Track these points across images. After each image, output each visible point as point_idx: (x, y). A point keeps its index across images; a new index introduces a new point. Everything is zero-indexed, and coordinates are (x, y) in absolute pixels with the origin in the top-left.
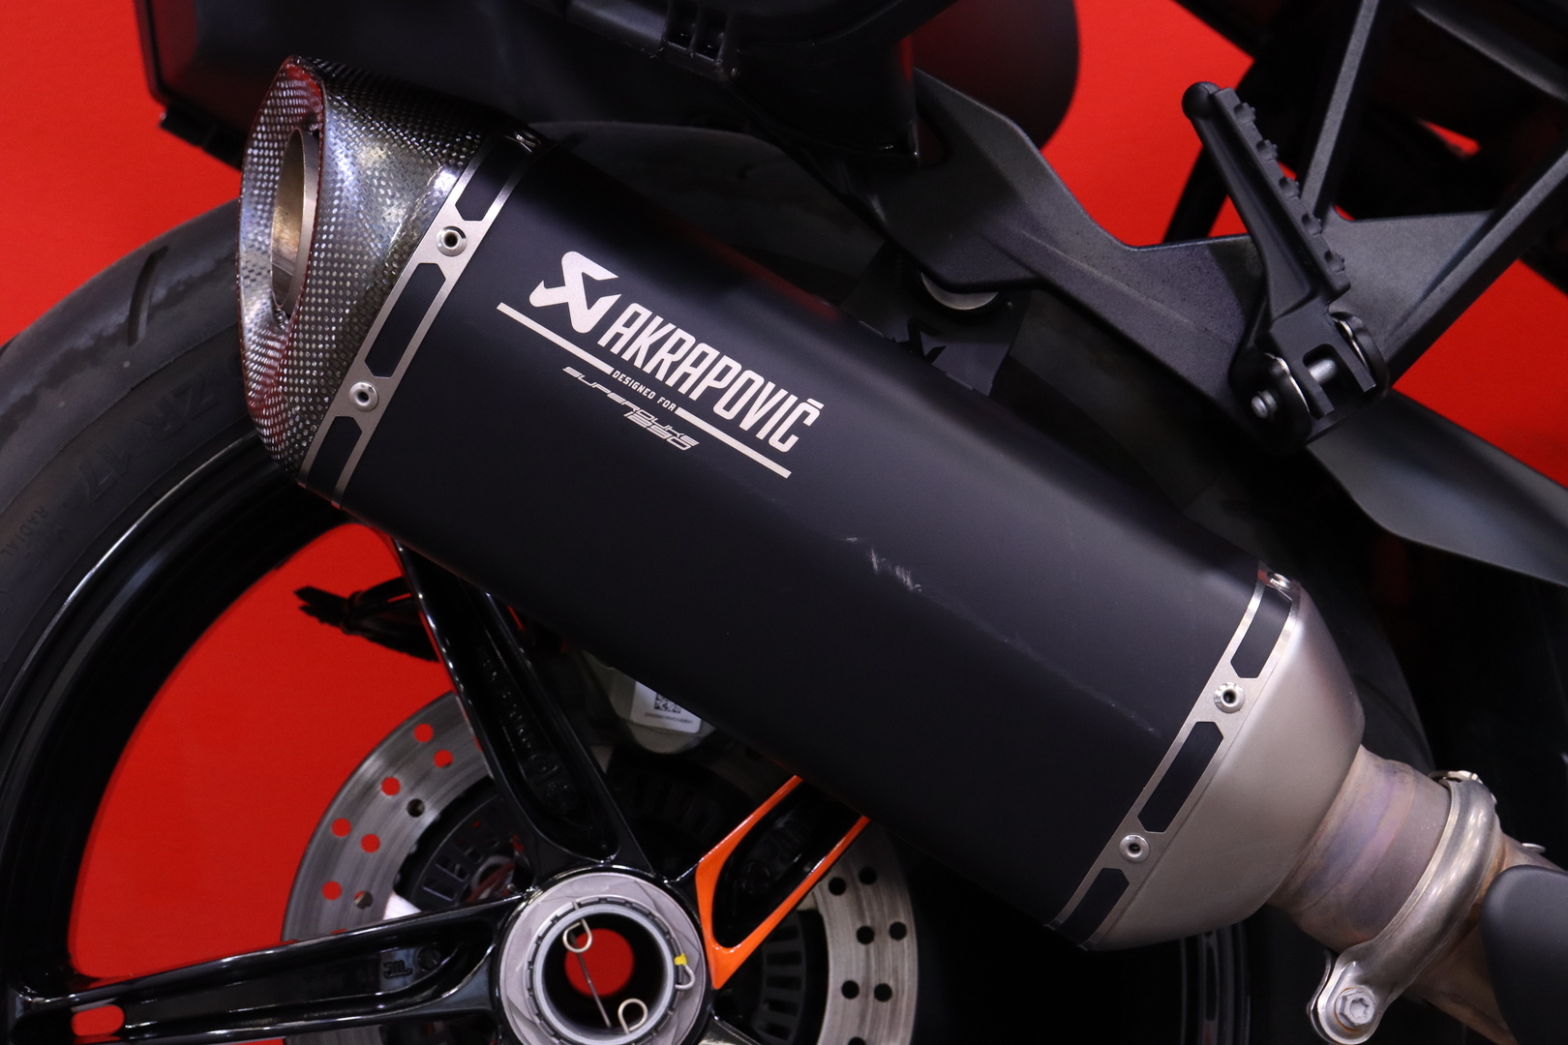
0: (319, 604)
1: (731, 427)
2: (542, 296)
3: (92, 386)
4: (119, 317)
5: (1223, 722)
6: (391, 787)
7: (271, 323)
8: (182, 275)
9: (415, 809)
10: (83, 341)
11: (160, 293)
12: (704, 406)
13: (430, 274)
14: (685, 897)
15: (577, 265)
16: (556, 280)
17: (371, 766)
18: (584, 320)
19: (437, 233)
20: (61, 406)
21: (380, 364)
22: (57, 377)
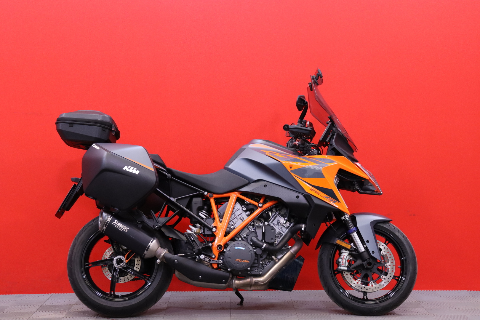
0: (105, 241)
1: (124, 229)
2: (114, 222)
3: (90, 227)
4: (92, 223)
5: (150, 246)
6: (108, 252)
7: (100, 224)
8: (96, 220)
9: (110, 253)
10: (90, 224)
11: (94, 222)
12: (123, 228)
13: (108, 221)
14: (125, 257)
15: (116, 221)
16: (115, 222)
17: (107, 251)
18: (116, 224)
19: (108, 219)
20: (89, 228)
21: (105, 226)
22: (88, 227)
